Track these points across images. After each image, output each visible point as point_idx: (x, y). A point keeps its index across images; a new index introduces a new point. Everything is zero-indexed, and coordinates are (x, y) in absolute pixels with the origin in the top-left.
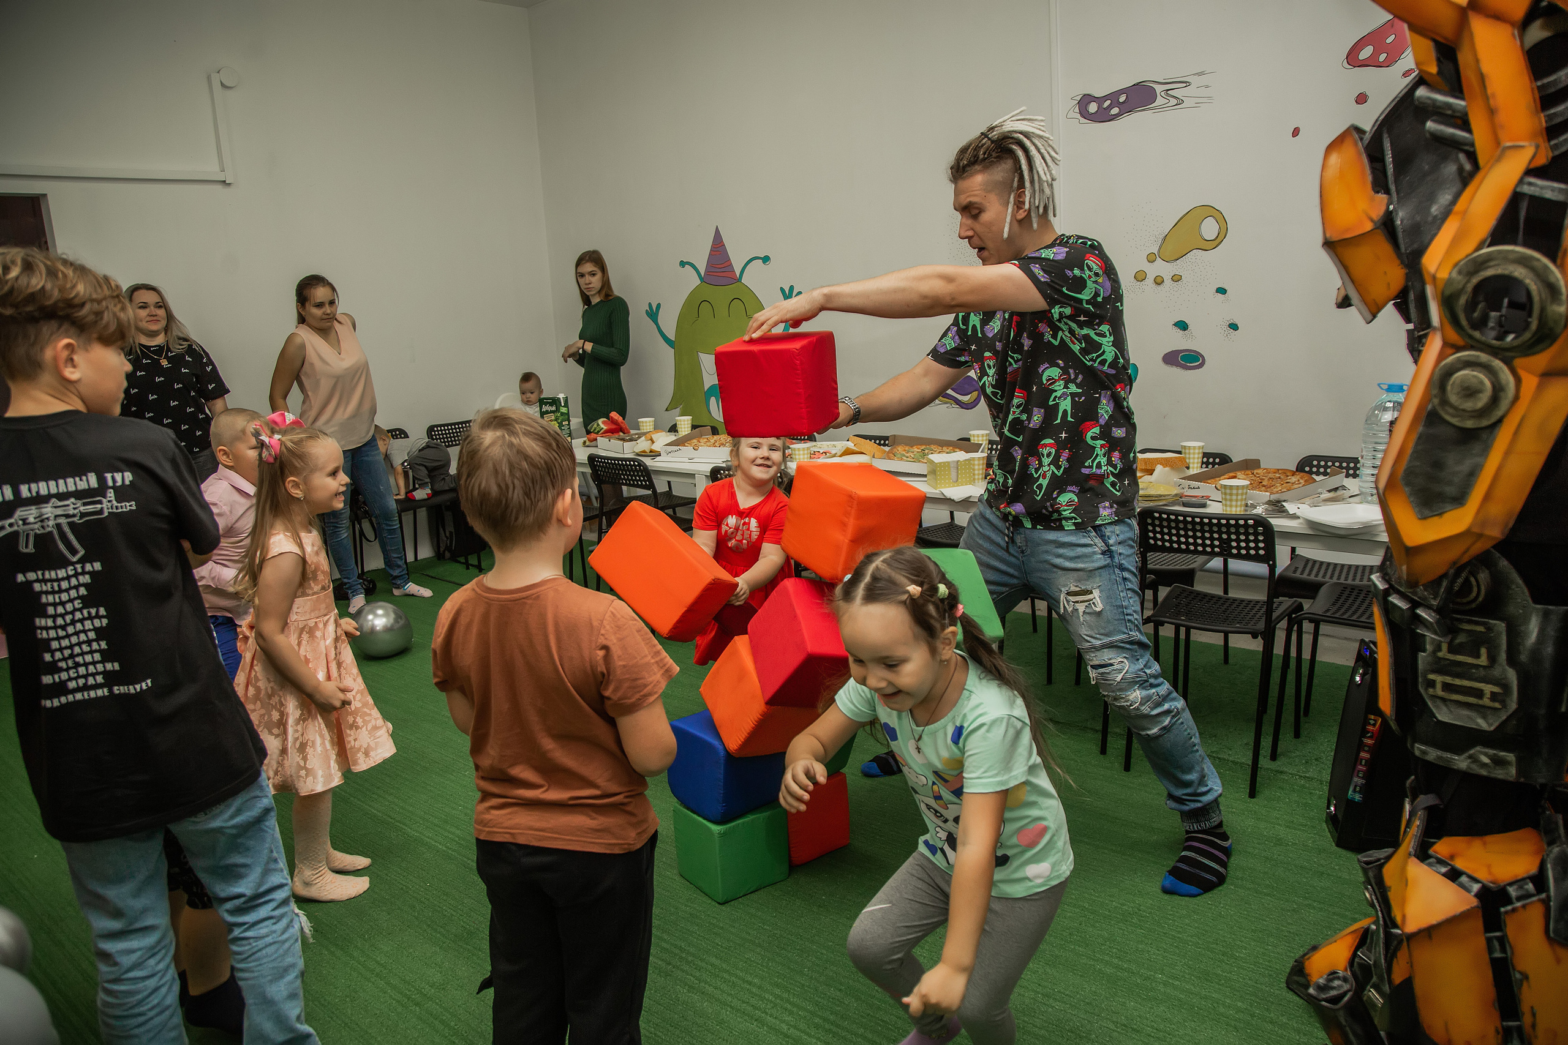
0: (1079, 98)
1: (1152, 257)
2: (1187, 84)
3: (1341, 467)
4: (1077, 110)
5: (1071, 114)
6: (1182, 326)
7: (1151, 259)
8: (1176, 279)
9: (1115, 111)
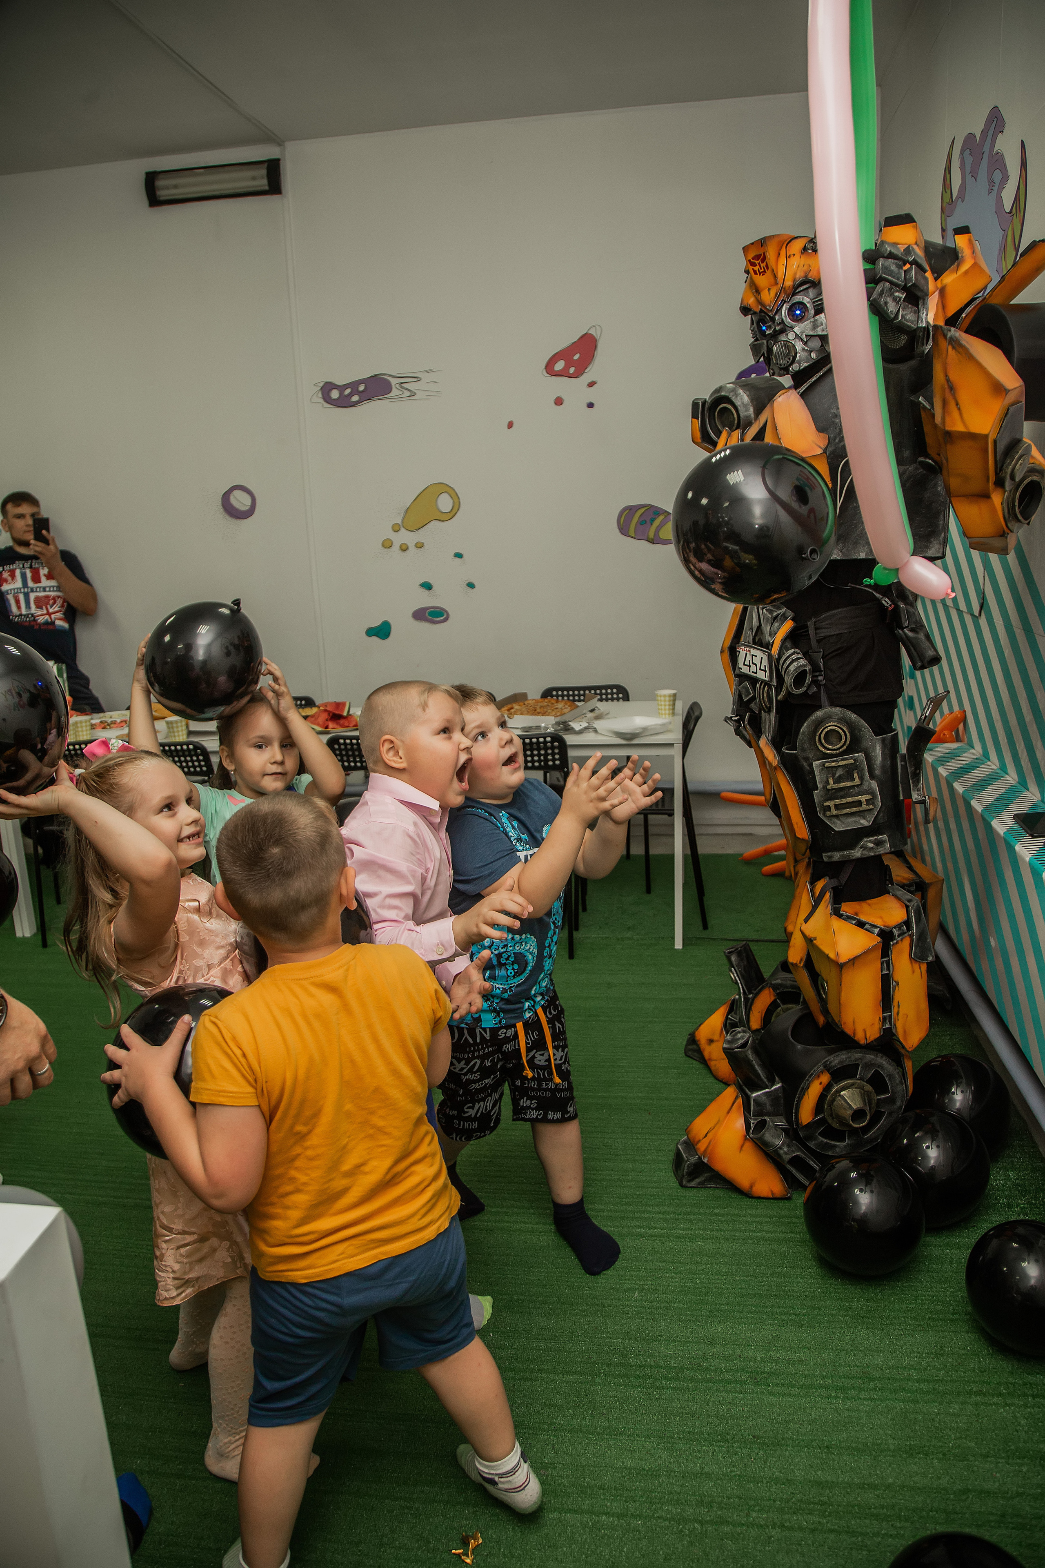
0: (321, 385)
1: (397, 528)
2: (418, 379)
3: (596, 693)
4: (320, 395)
5: (315, 399)
6: (427, 586)
7: (396, 529)
8: (420, 546)
9: (355, 398)
